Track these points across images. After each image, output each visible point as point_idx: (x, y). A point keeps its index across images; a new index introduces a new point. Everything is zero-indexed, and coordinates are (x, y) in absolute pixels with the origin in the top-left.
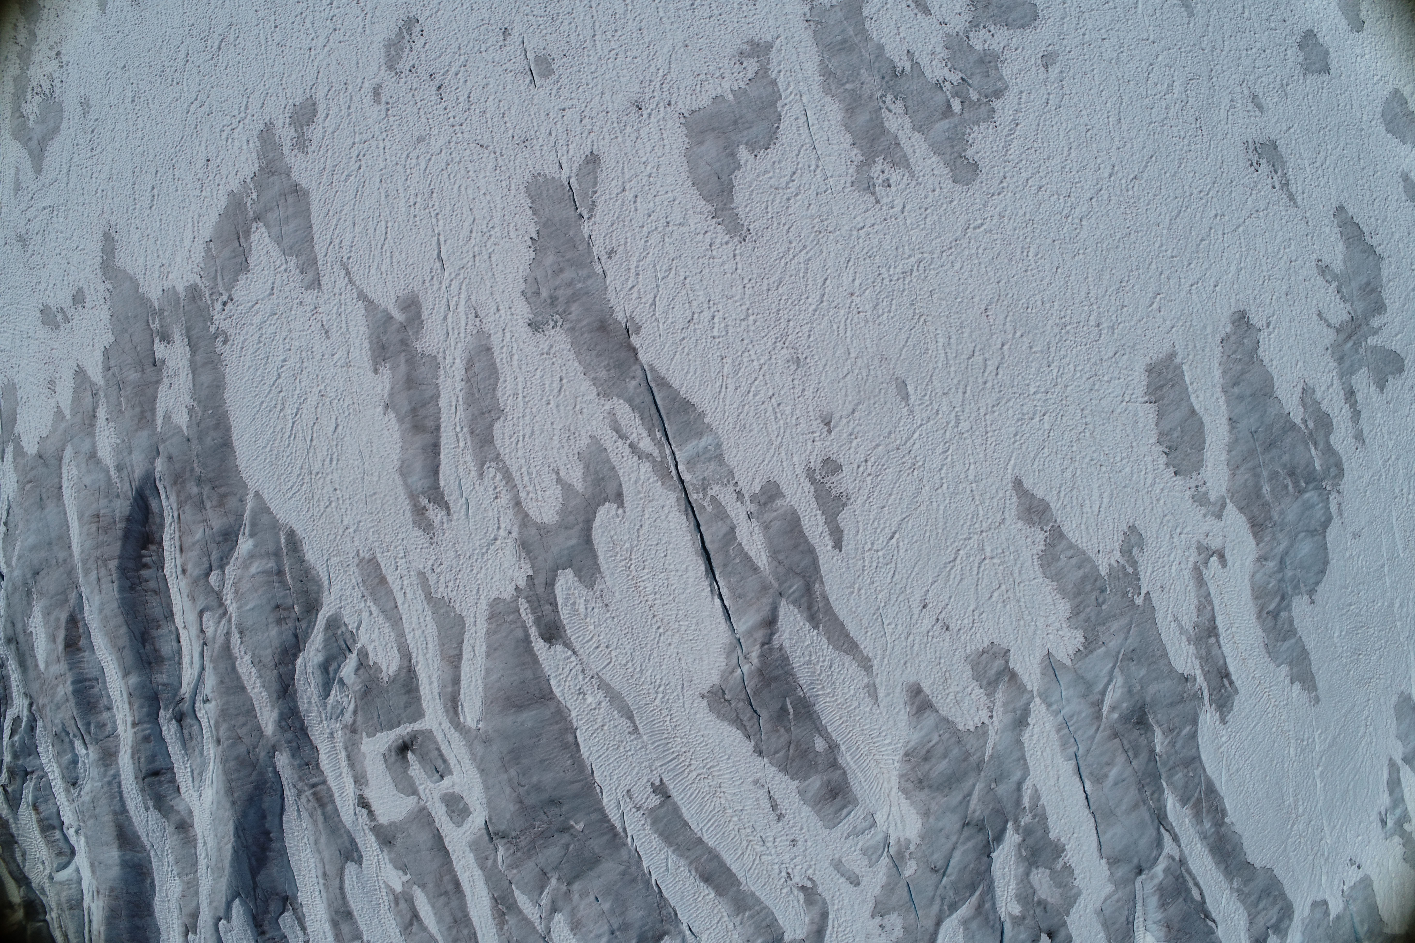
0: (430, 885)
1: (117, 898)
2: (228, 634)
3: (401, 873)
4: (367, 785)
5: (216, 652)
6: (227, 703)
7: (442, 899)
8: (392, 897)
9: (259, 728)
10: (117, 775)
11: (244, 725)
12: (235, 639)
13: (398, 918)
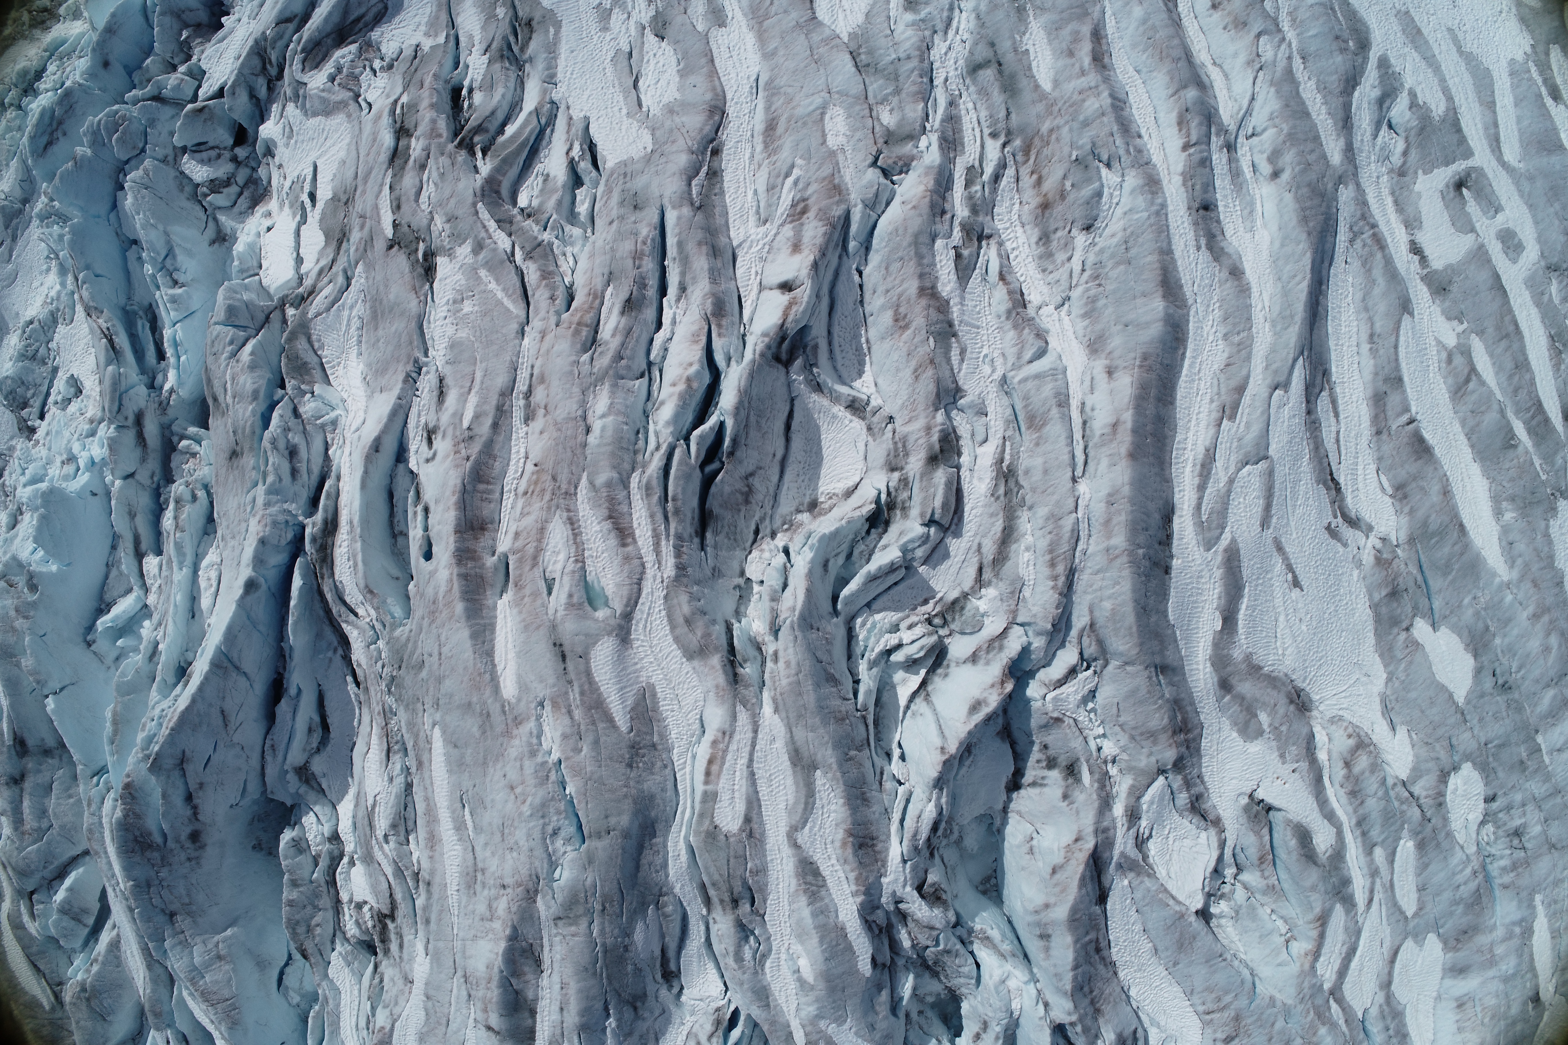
0: (1490, 330)
1: (1150, 369)
2: (1290, 58)
3: (1456, 323)
4: (1420, 227)
5: (1278, 74)
6: (1294, 127)
7: (1504, 344)
8: (1444, 355)
9: (1324, 157)
10: (1164, 206)
11: (1312, 151)
12: (1297, 63)
13: (1450, 380)
